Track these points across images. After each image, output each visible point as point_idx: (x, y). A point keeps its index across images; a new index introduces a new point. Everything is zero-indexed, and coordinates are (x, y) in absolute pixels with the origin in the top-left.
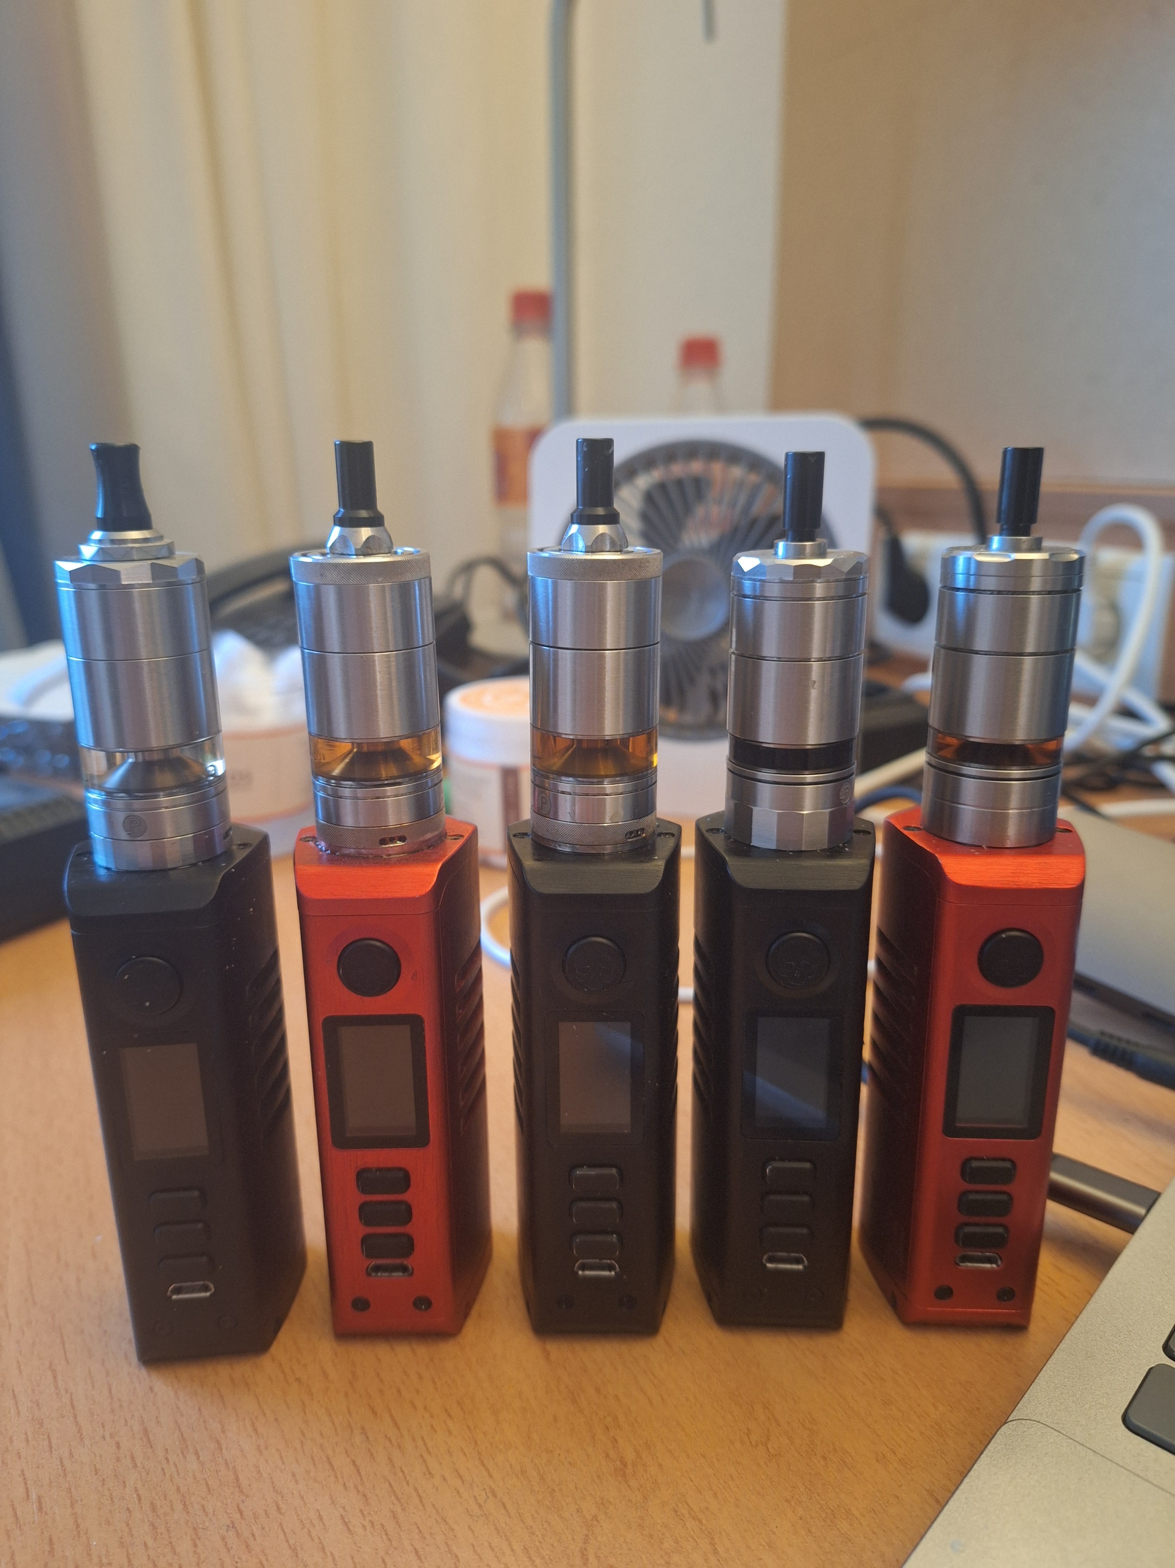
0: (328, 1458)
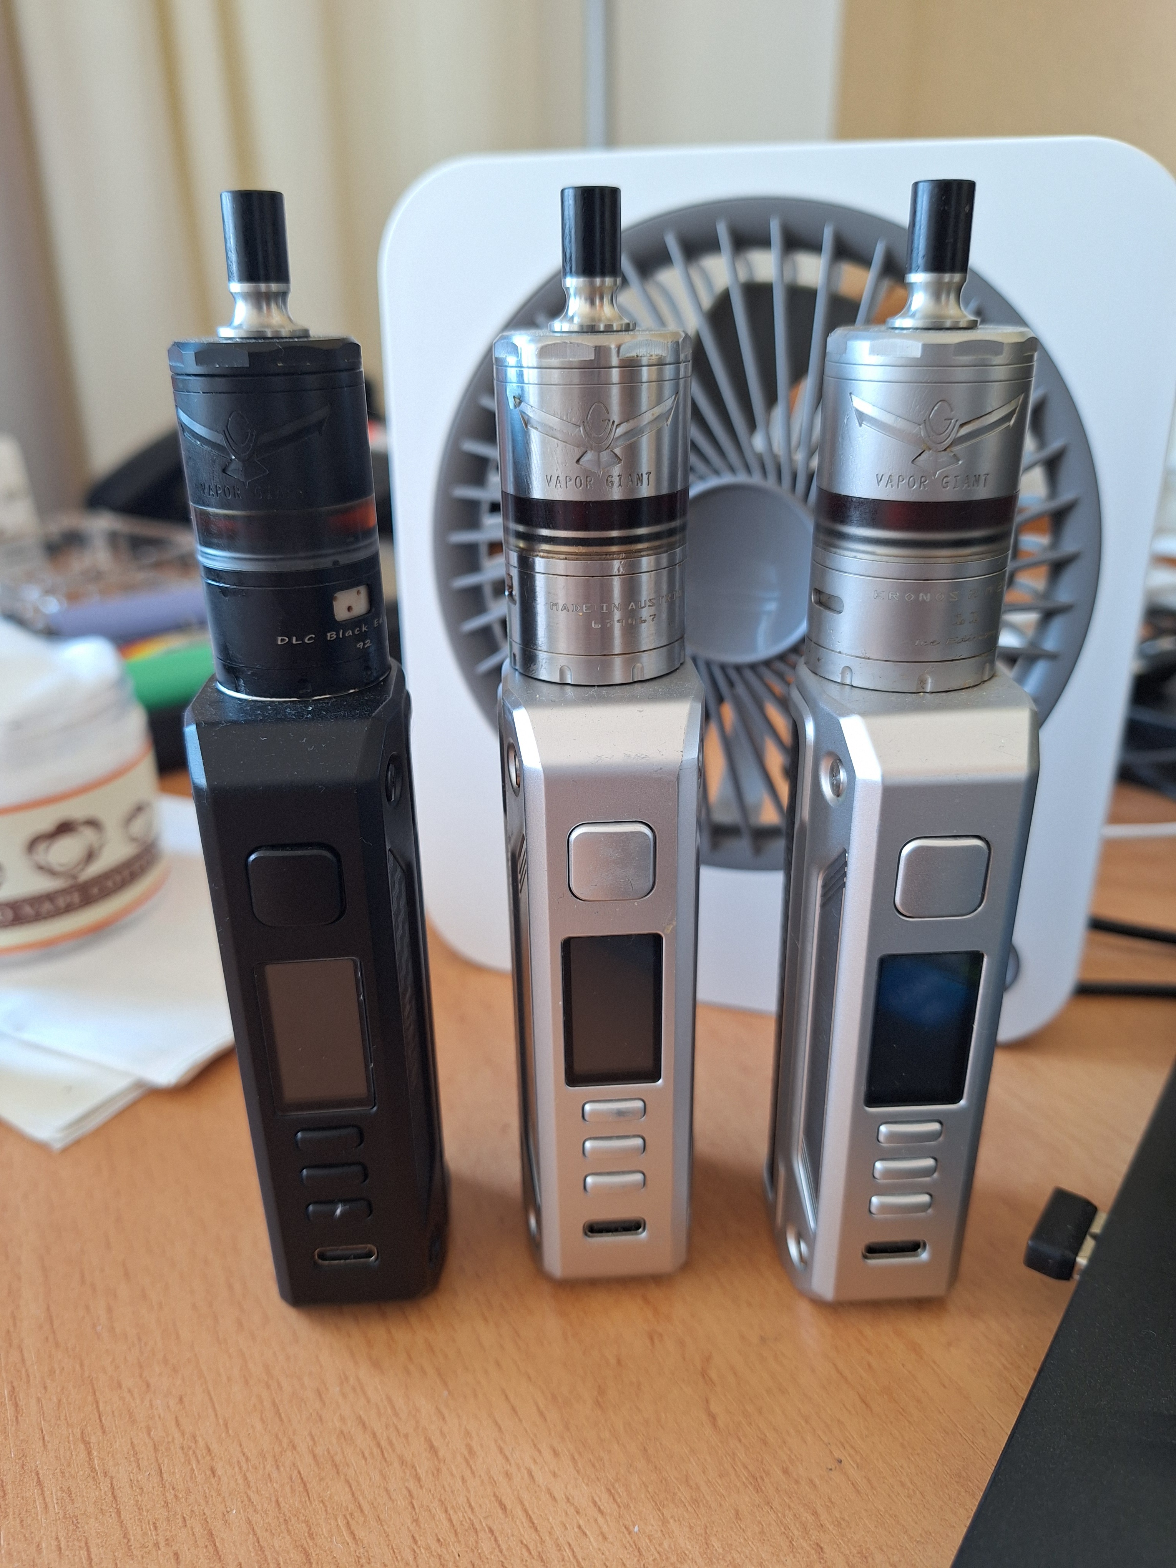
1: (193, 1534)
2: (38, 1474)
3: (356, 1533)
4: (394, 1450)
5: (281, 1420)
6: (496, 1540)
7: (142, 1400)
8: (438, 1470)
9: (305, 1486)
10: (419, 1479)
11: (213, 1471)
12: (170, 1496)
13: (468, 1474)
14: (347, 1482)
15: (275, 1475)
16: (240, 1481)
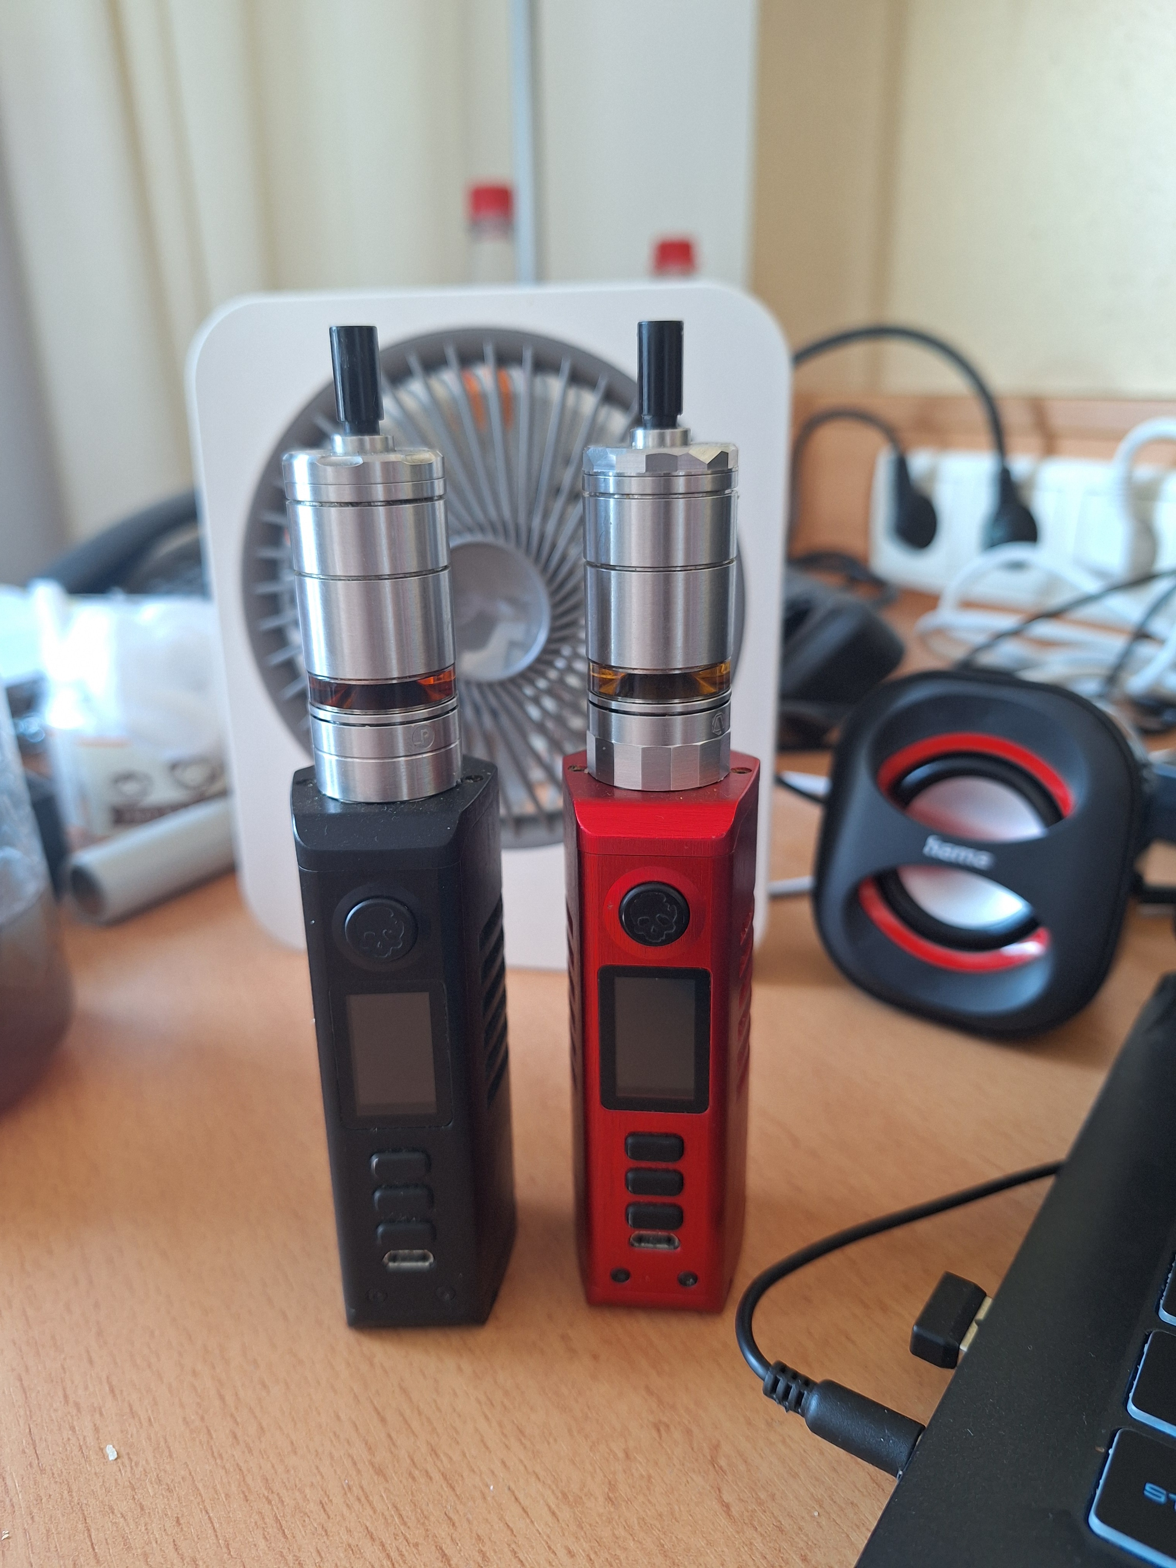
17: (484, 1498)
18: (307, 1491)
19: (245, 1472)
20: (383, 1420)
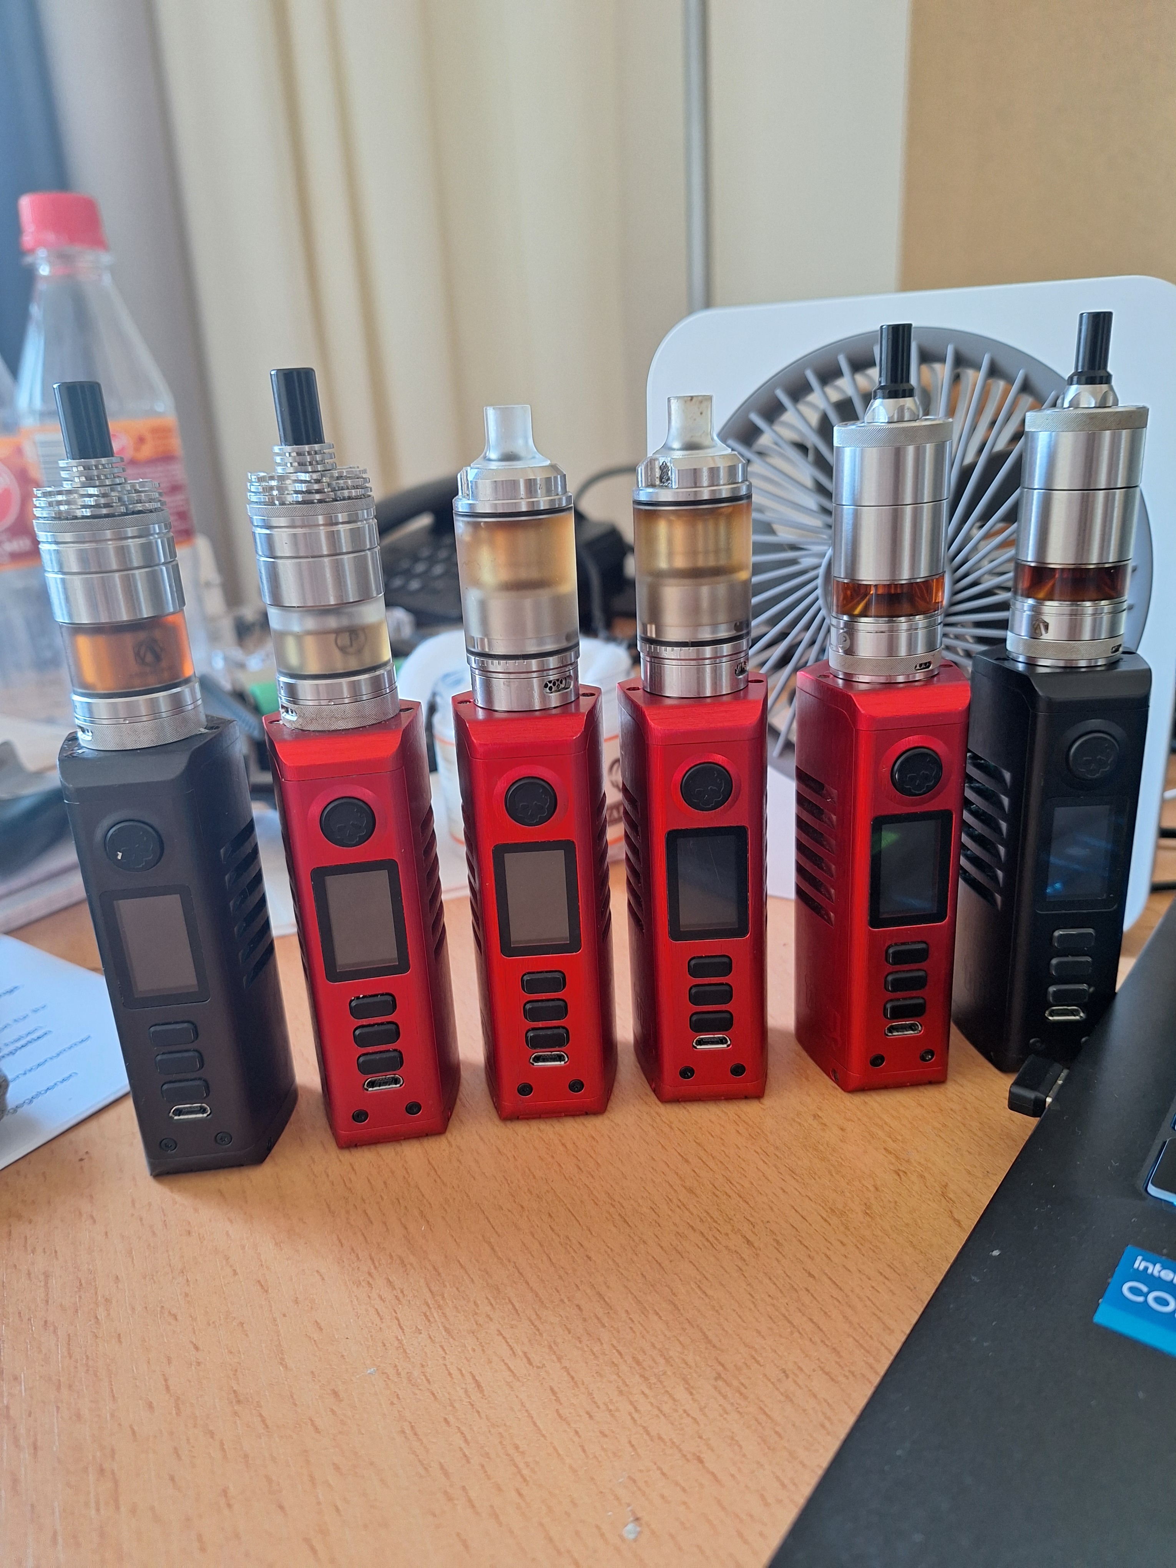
0: (784, 1316)
1: (587, 1294)
2: (459, 1262)
3: (707, 1292)
4: (720, 1243)
5: (630, 1226)
6: (812, 1295)
7: (521, 1216)
8: (756, 1255)
9: (660, 1264)
10: (744, 1260)
11: (589, 1258)
12: (562, 1273)
13: (780, 1256)
14: (691, 1262)
15: (635, 1258)
16: (610, 1262)
17: (772, 1209)
18: (640, 1201)
19: (592, 1189)
20: (687, 1161)
